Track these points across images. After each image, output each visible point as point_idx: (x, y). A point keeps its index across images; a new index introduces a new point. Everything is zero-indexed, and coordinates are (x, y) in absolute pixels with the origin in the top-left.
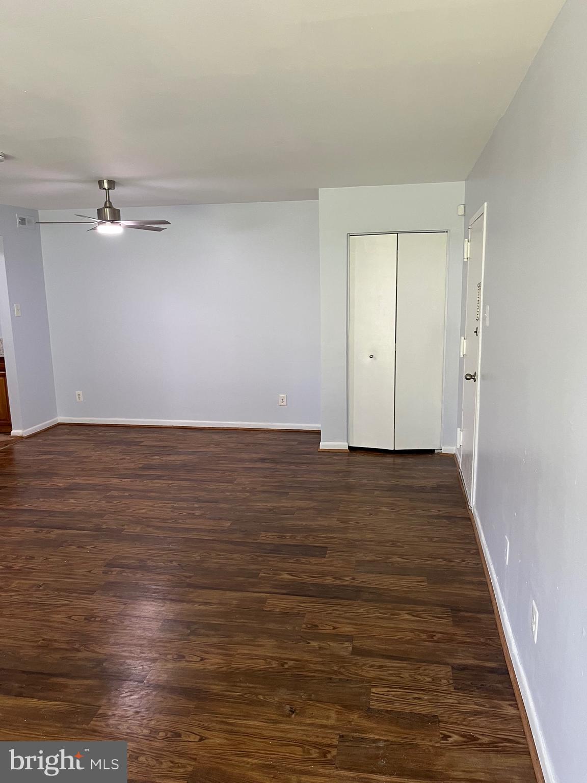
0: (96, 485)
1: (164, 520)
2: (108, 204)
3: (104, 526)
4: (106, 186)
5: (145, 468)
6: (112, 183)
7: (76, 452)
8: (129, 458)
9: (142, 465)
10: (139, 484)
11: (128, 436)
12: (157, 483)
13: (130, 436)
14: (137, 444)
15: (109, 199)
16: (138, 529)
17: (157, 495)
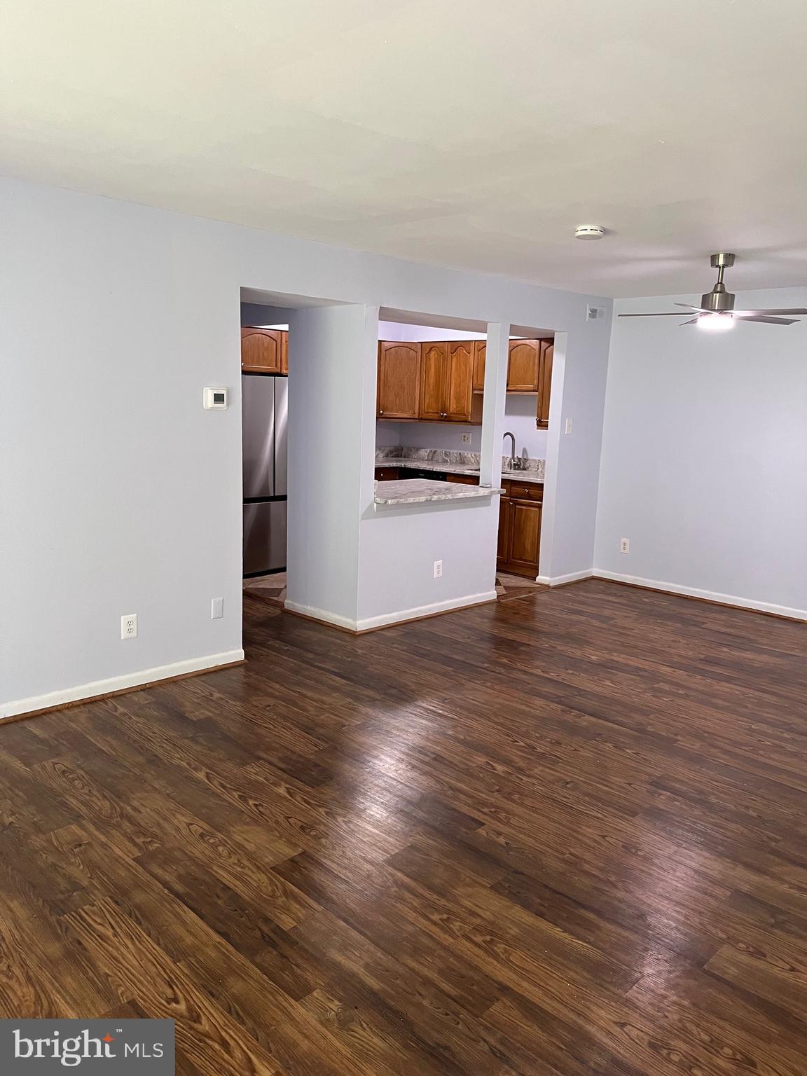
0: (640, 669)
1: (736, 744)
2: (720, 288)
3: (650, 729)
4: (721, 262)
5: (707, 661)
6: (730, 258)
7: (614, 619)
8: (685, 642)
9: (703, 656)
10: (697, 681)
11: (685, 611)
12: (725, 687)
13: (687, 611)
14: (698, 624)
15: (722, 280)
16: (696, 746)
17: (727, 704)
